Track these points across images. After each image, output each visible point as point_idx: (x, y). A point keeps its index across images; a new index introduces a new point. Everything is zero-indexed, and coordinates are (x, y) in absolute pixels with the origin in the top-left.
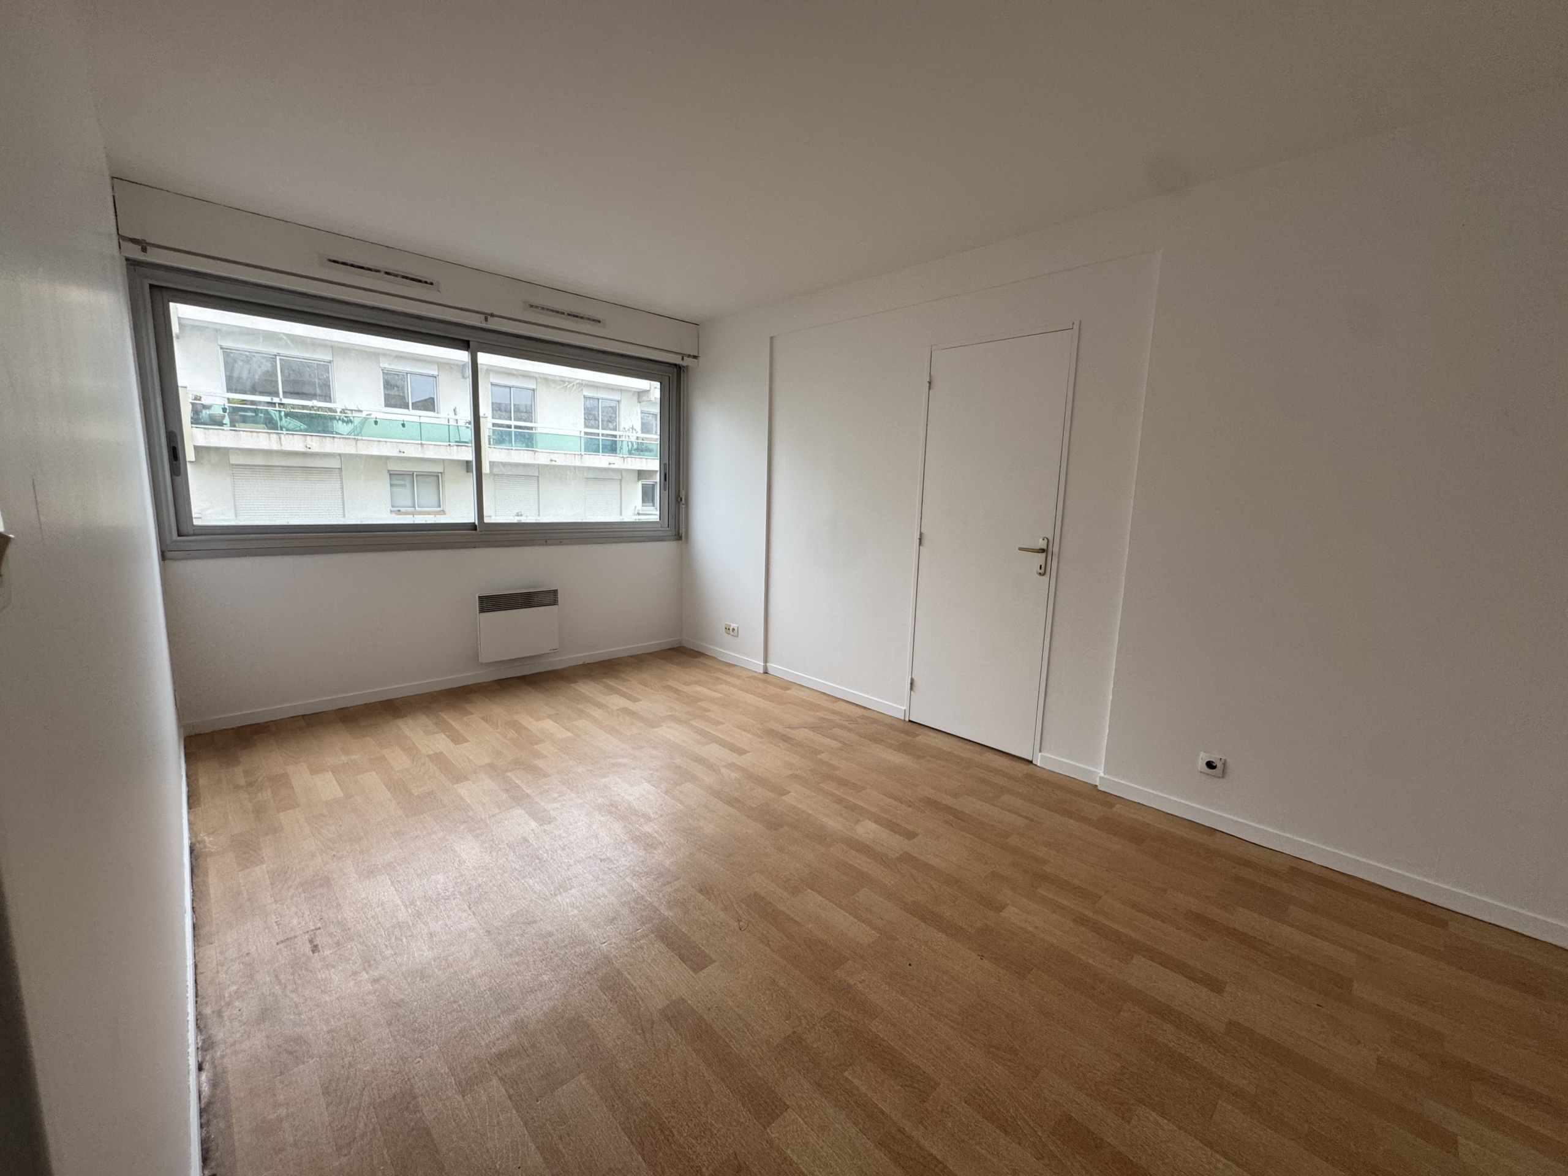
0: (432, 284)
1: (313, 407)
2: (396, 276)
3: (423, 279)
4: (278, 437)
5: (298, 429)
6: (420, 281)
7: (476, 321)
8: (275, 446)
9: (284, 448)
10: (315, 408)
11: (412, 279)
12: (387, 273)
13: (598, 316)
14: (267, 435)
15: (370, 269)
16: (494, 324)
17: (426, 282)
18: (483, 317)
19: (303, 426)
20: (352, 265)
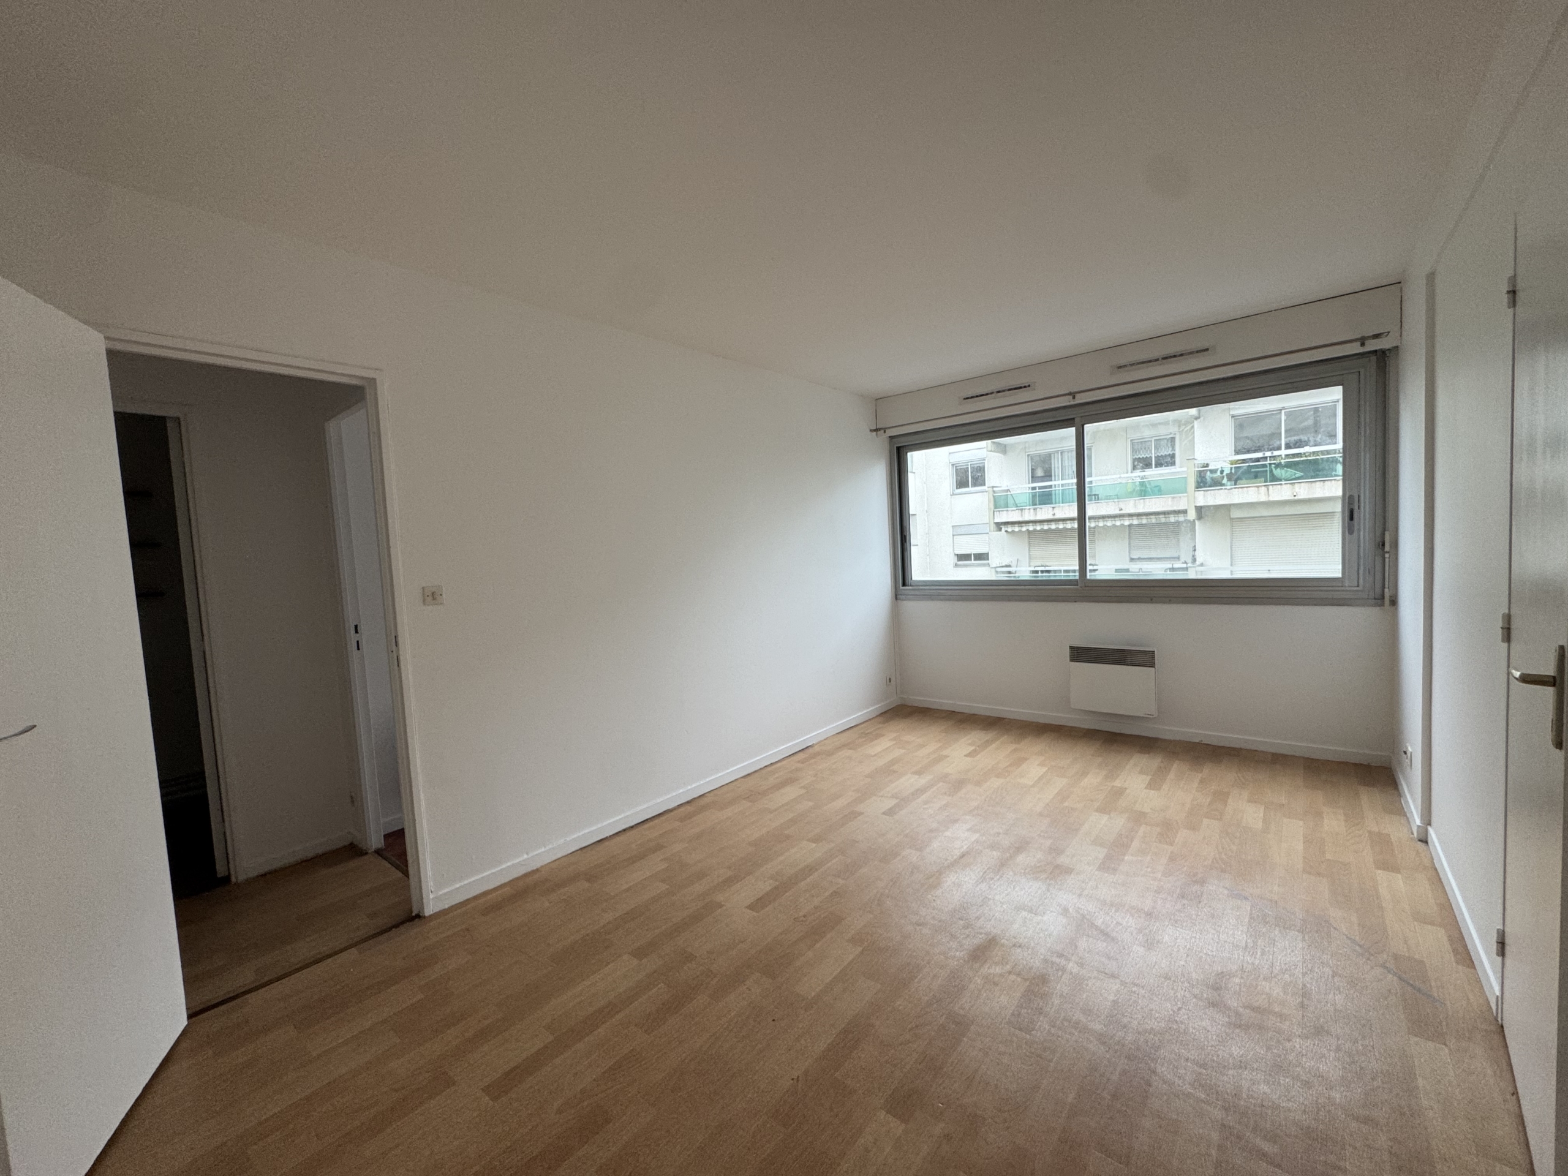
0: (1029, 386)
1: (1304, 454)
2: (1004, 391)
3: (1023, 385)
4: (1266, 489)
5: (1294, 477)
6: (1021, 388)
7: (1066, 401)
8: (1263, 498)
9: (1271, 499)
10: (1307, 454)
11: (1015, 389)
12: (999, 392)
13: (1206, 345)
14: (1256, 489)
15: (987, 394)
16: (1081, 399)
17: (1025, 387)
18: (1071, 397)
19: (1299, 474)
20: (977, 396)
